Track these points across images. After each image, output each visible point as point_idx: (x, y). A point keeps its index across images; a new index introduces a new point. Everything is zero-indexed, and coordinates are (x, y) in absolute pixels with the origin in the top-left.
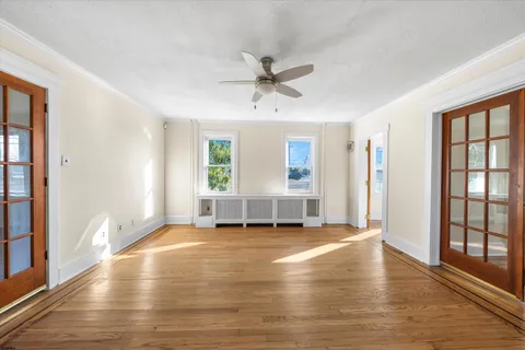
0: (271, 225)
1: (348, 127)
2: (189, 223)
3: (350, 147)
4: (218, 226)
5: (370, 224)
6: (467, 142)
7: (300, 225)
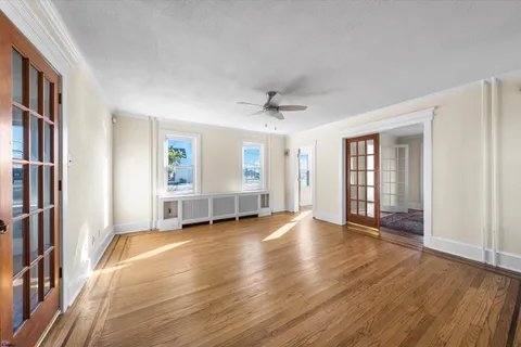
0: (234, 219)
1: (285, 139)
2: (148, 229)
3: (286, 153)
4: (184, 226)
5: (301, 209)
6: (357, 156)
7: (256, 216)
